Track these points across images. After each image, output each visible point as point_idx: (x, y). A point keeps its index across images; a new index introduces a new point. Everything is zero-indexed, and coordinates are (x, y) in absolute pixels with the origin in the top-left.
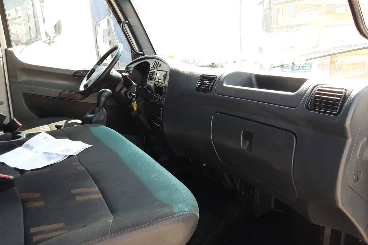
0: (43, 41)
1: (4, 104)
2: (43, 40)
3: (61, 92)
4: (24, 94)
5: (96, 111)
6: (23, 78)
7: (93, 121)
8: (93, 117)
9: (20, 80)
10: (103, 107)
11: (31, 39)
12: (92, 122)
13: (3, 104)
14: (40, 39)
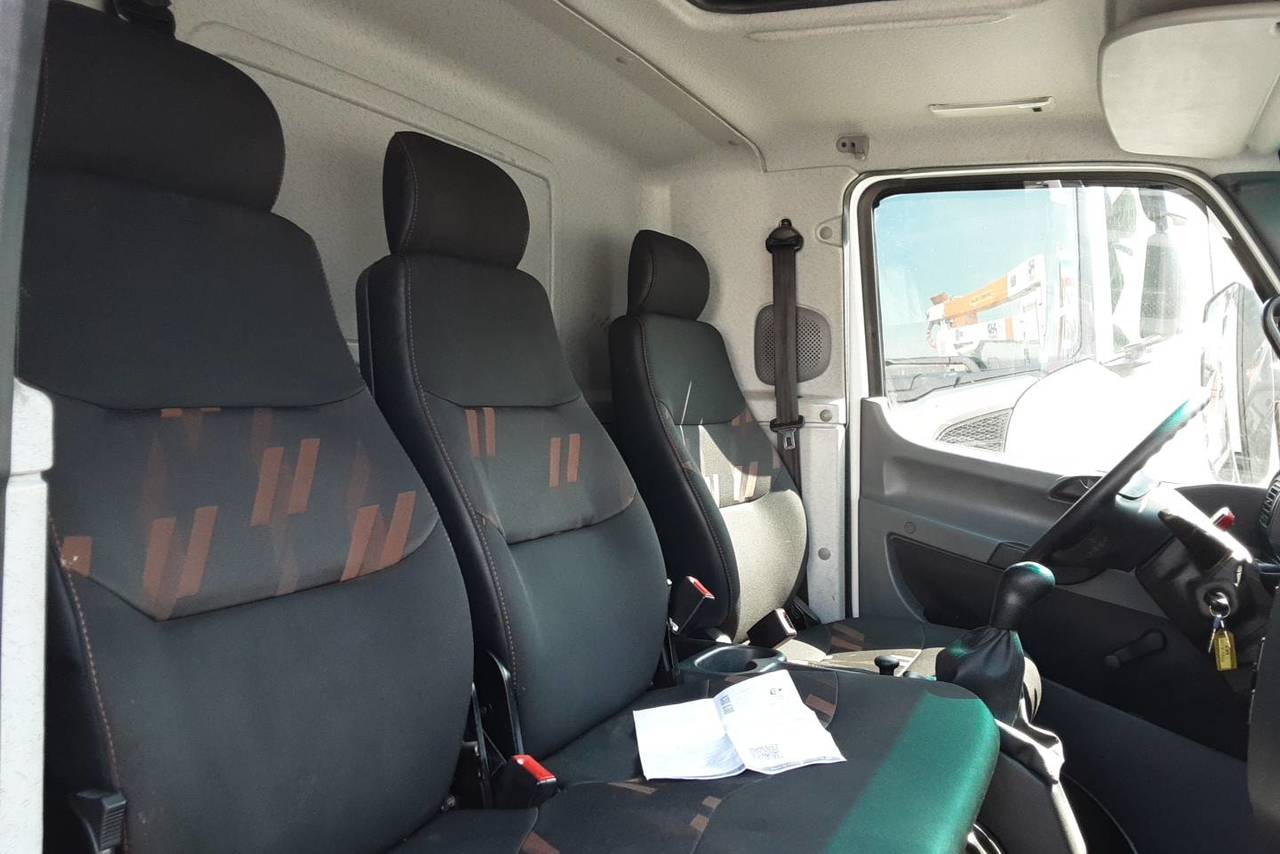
0: (1100, 363)
1: (831, 557)
2: (1098, 359)
3: (1000, 544)
4: (892, 537)
5: (981, 638)
6: (895, 486)
7: (961, 673)
8: (964, 659)
9: (888, 492)
10: (1013, 630)
11: (1059, 358)
12: (955, 676)
13: (828, 558)
14: (1091, 355)
